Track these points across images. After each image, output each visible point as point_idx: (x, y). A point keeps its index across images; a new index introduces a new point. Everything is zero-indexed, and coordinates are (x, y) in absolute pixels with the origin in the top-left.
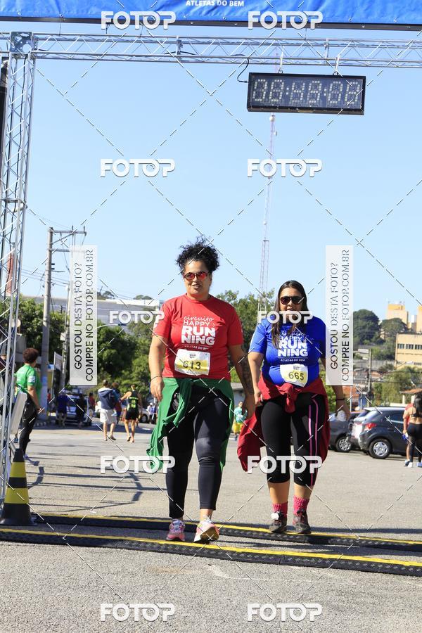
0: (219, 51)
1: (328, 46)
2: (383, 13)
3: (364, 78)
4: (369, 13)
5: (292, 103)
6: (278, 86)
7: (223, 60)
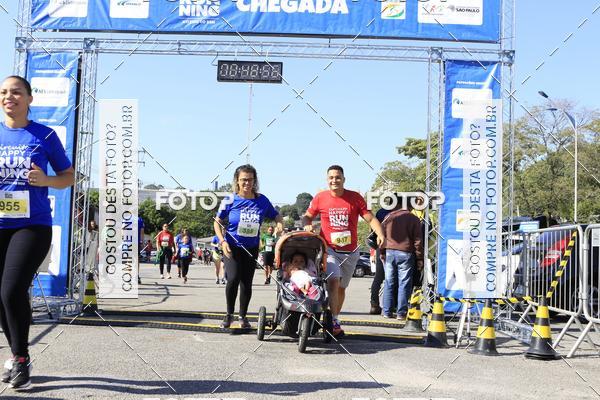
0: (201, 48)
1: (262, 45)
2: (292, 28)
3: (281, 63)
4: (284, 27)
5: (242, 77)
6: (234, 67)
7: (203, 53)
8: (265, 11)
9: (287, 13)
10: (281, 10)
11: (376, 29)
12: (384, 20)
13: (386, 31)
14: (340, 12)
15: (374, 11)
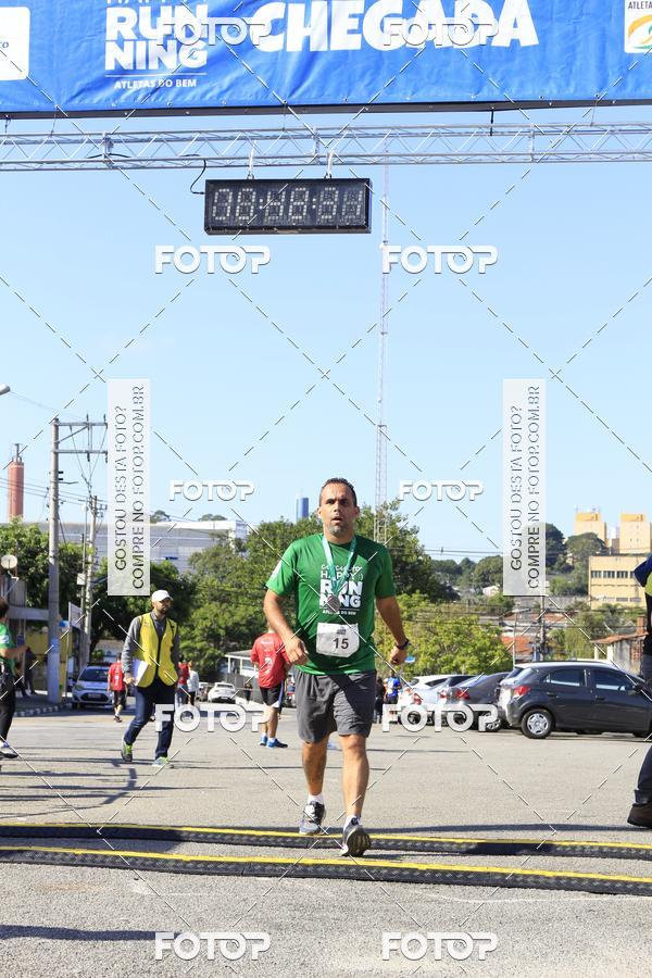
1: (317, 137)
3: (366, 182)
5: (268, 220)
6: (247, 197)
7: (168, 163)
8: (324, 48)
9: (381, 52)
10: (364, 42)
11: (613, 80)
12: (631, 55)
13: (638, 85)
14: (515, 43)
15: (603, 36)
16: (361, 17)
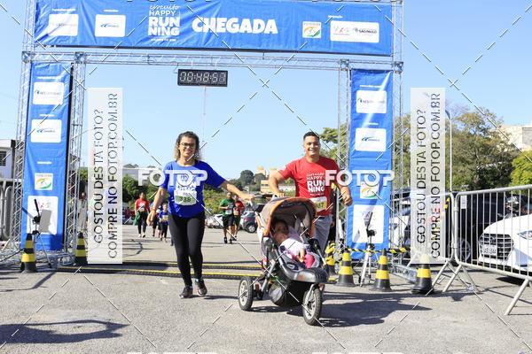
0: (166, 60)
1: (212, 58)
3: (227, 72)
5: (197, 82)
6: (191, 74)
7: (167, 64)
8: (214, 31)
9: (231, 33)
10: (226, 31)
11: (299, 46)
14: (271, 32)
15: (297, 32)
16: (226, 23)
